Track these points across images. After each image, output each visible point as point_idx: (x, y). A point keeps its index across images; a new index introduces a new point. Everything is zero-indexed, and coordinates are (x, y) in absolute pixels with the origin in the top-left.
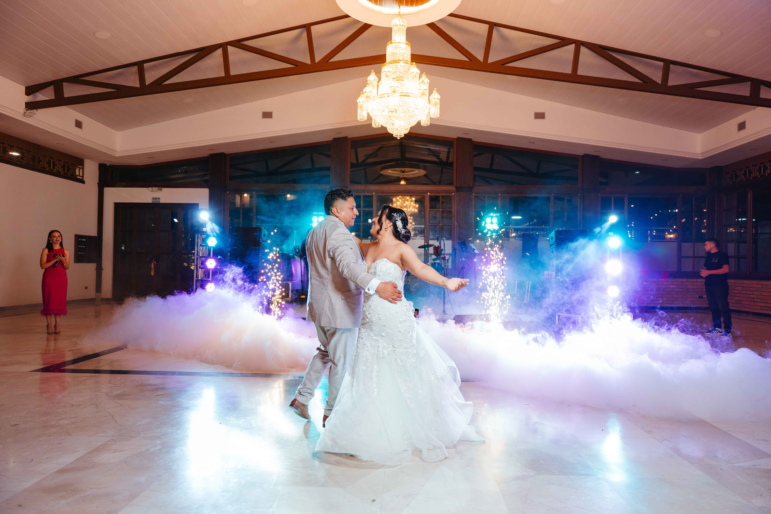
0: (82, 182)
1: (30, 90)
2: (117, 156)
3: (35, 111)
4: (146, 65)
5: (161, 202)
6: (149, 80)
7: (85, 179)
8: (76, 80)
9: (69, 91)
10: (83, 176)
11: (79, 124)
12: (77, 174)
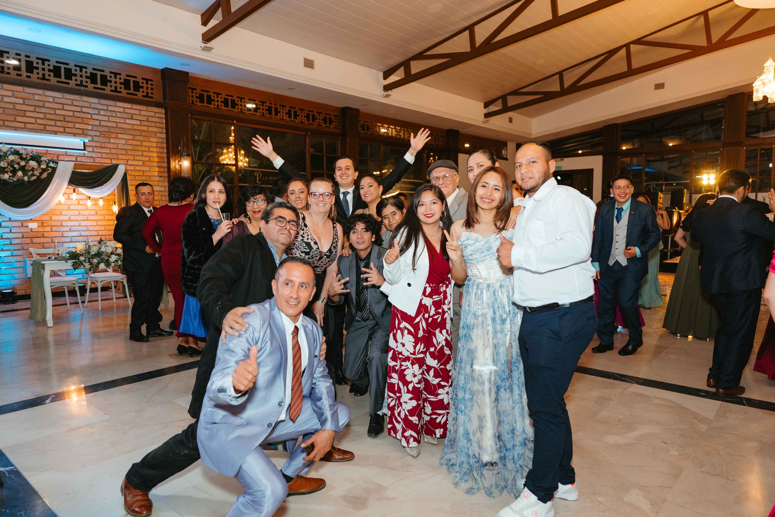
0: (506, 159)
1: (486, 105)
2: (532, 137)
3: (489, 118)
4: (564, 73)
5: (563, 169)
6: (567, 84)
7: (508, 157)
8: (515, 93)
9: (512, 101)
10: (507, 155)
11: (511, 120)
12: (504, 154)
